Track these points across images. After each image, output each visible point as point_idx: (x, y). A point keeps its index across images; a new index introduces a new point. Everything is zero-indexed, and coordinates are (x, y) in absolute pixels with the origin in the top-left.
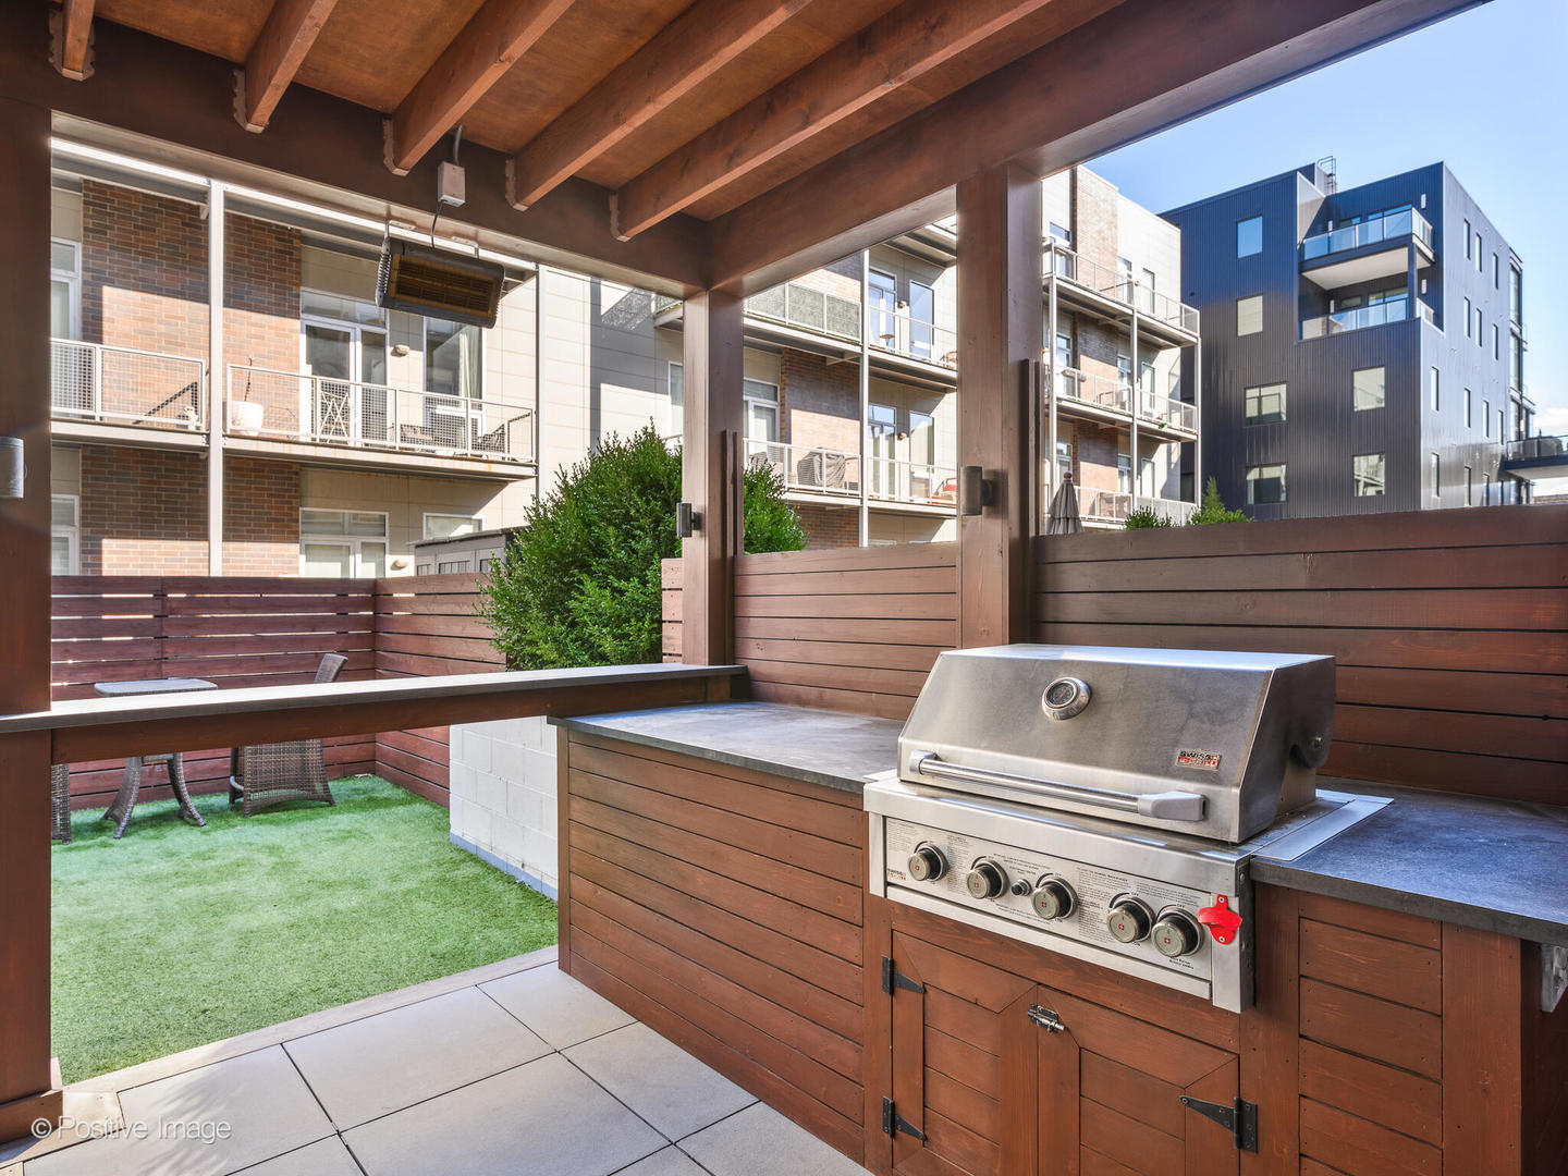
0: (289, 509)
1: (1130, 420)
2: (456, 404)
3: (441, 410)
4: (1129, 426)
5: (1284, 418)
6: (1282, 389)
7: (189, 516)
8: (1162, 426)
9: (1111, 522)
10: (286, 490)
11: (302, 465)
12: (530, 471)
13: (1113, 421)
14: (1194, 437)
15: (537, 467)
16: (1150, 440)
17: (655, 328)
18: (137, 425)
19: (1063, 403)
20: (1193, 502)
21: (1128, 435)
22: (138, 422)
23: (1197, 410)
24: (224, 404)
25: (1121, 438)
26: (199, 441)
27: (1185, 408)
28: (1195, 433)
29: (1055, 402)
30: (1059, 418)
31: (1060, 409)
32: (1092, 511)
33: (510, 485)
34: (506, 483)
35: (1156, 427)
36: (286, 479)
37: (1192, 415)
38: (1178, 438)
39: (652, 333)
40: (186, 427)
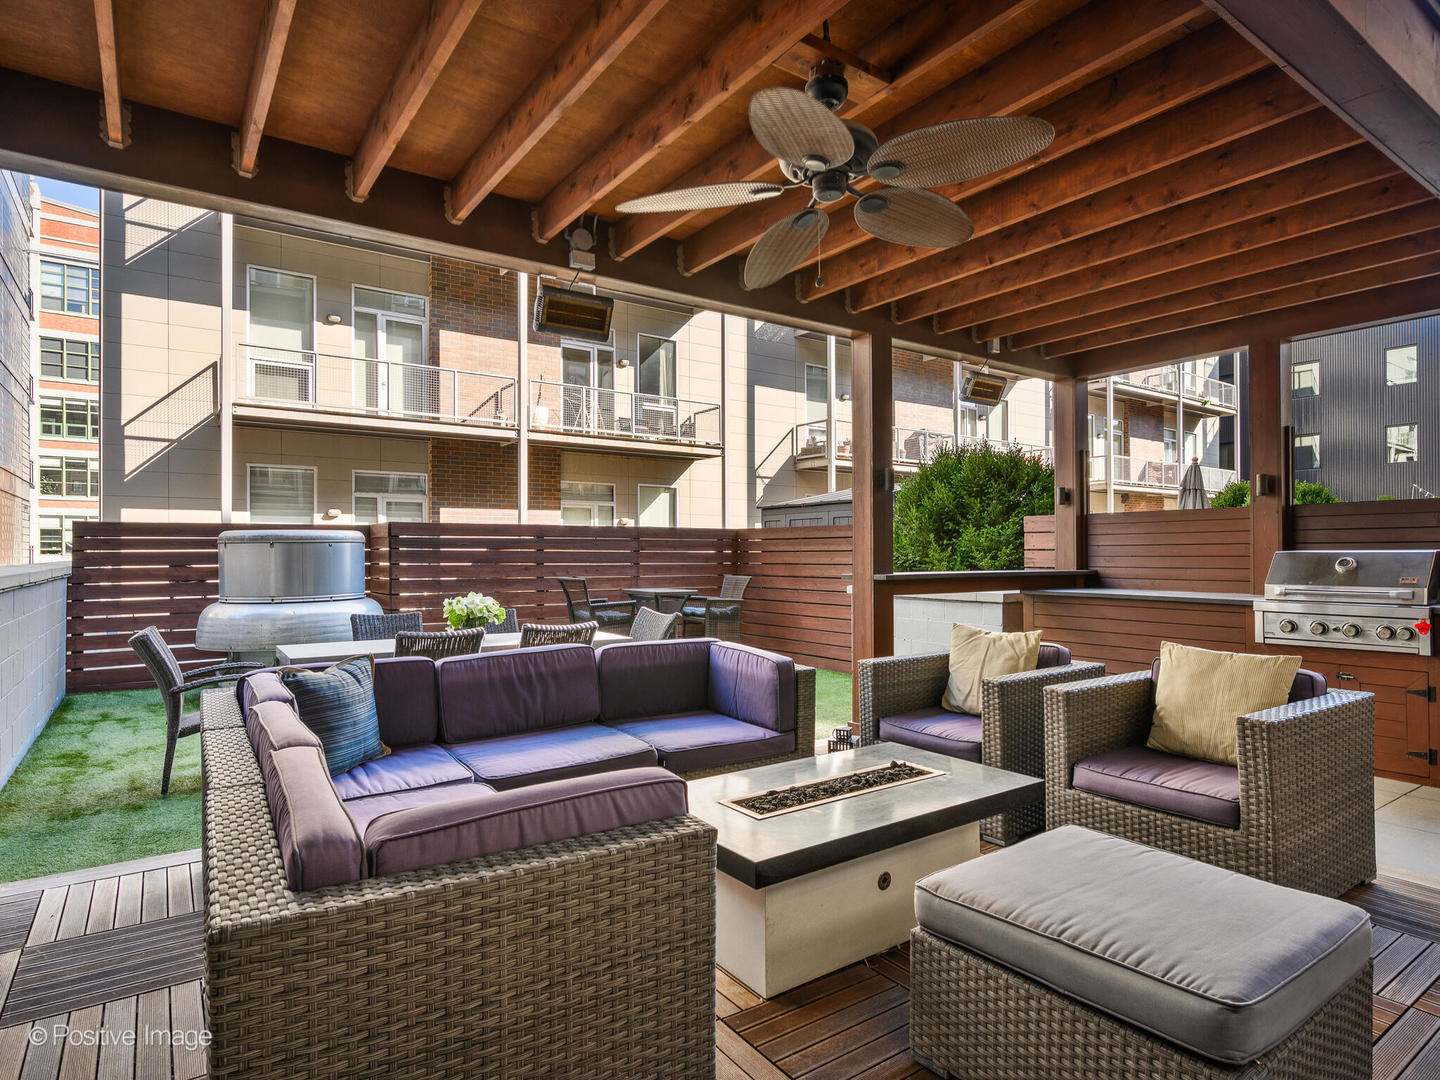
0: (555, 481)
1: (1176, 399)
2: (657, 401)
3: (647, 406)
4: (1175, 404)
5: (1317, 392)
6: (1316, 367)
7: (495, 488)
8: (1205, 403)
9: (1161, 488)
10: (552, 468)
11: (563, 450)
12: (718, 452)
13: (1160, 400)
14: (1234, 412)
15: (723, 449)
16: (1194, 415)
17: (796, 337)
18: (463, 424)
19: (1119, 386)
20: (1233, 469)
21: (1174, 412)
22: (464, 421)
23: (1235, 389)
24: (529, 408)
25: (1166, 415)
26: (512, 435)
27: (1225, 386)
28: (1234, 408)
29: (1112, 386)
30: (1115, 399)
31: (1116, 391)
32: (1142, 477)
33: (696, 462)
34: (693, 460)
35: (1199, 404)
36: (553, 460)
37: (1231, 393)
38: (1217, 413)
39: (793, 341)
40: (500, 424)
